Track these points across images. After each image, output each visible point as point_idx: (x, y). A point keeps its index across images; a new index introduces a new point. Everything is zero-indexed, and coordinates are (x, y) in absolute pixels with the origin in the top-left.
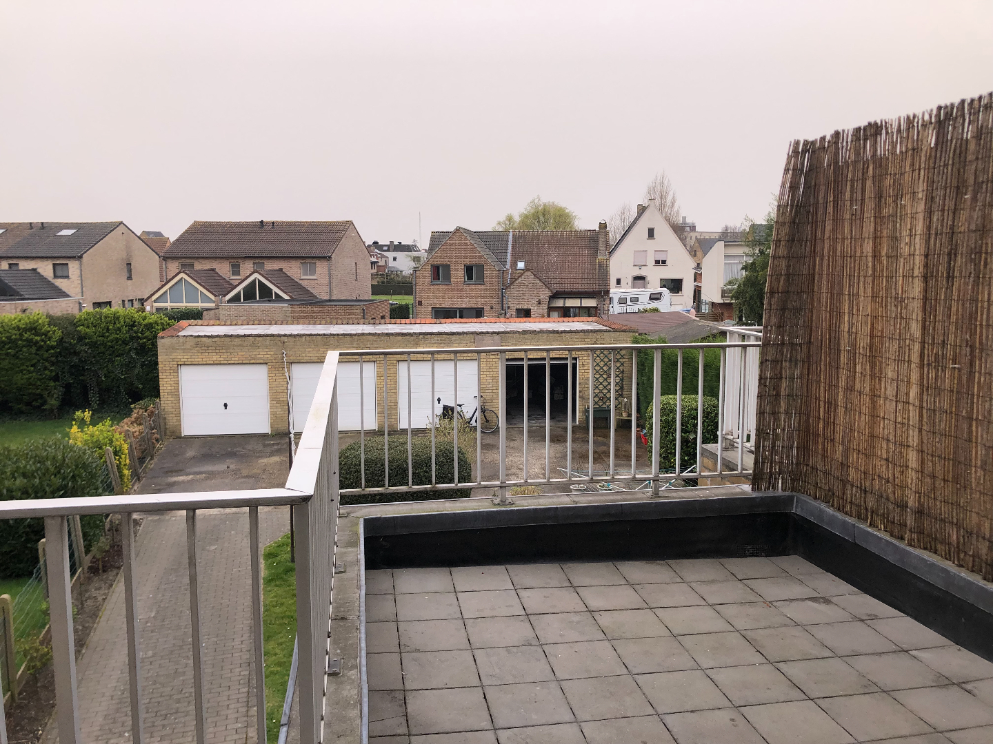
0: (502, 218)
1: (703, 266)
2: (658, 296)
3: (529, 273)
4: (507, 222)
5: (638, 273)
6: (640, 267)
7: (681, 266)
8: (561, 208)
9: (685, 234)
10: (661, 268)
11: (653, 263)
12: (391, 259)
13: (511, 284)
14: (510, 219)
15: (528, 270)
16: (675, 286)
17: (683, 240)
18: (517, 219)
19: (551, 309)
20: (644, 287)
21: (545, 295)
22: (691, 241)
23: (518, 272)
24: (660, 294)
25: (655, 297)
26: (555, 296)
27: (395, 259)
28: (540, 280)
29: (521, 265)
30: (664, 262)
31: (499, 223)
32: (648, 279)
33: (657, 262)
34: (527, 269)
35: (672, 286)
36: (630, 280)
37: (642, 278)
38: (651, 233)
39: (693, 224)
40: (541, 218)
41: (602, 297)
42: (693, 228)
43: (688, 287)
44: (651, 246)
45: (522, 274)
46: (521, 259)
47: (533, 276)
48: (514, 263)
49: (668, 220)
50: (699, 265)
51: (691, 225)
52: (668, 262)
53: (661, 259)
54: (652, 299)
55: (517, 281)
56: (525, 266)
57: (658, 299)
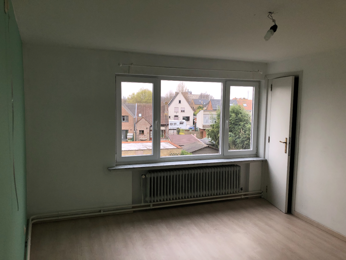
0: (131, 94)
3: (143, 119)
4: (132, 95)
5: (176, 114)
6: (177, 112)
7: (189, 113)
10: (183, 113)
13: (137, 122)
15: (143, 118)
16: (187, 119)
18: (136, 94)
19: (151, 130)
20: (178, 120)
21: (149, 126)
23: (139, 118)
24: (183, 122)
28: (147, 121)
29: (140, 115)
30: (184, 111)
31: (130, 96)
32: (179, 116)
33: (182, 111)
34: (142, 117)
36: (173, 117)
37: (177, 116)
38: (180, 102)
39: (191, 91)
40: (144, 94)
41: (167, 126)
42: (191, 93)
44: (180, 106)
45: (141, 119)
46: (140, 113)
47: (145, 120)
48: (138, 115)
53: (183, 110)
54: (180, 124)
55: (139, 122)
56: (142, 115)
57: (182, 124)
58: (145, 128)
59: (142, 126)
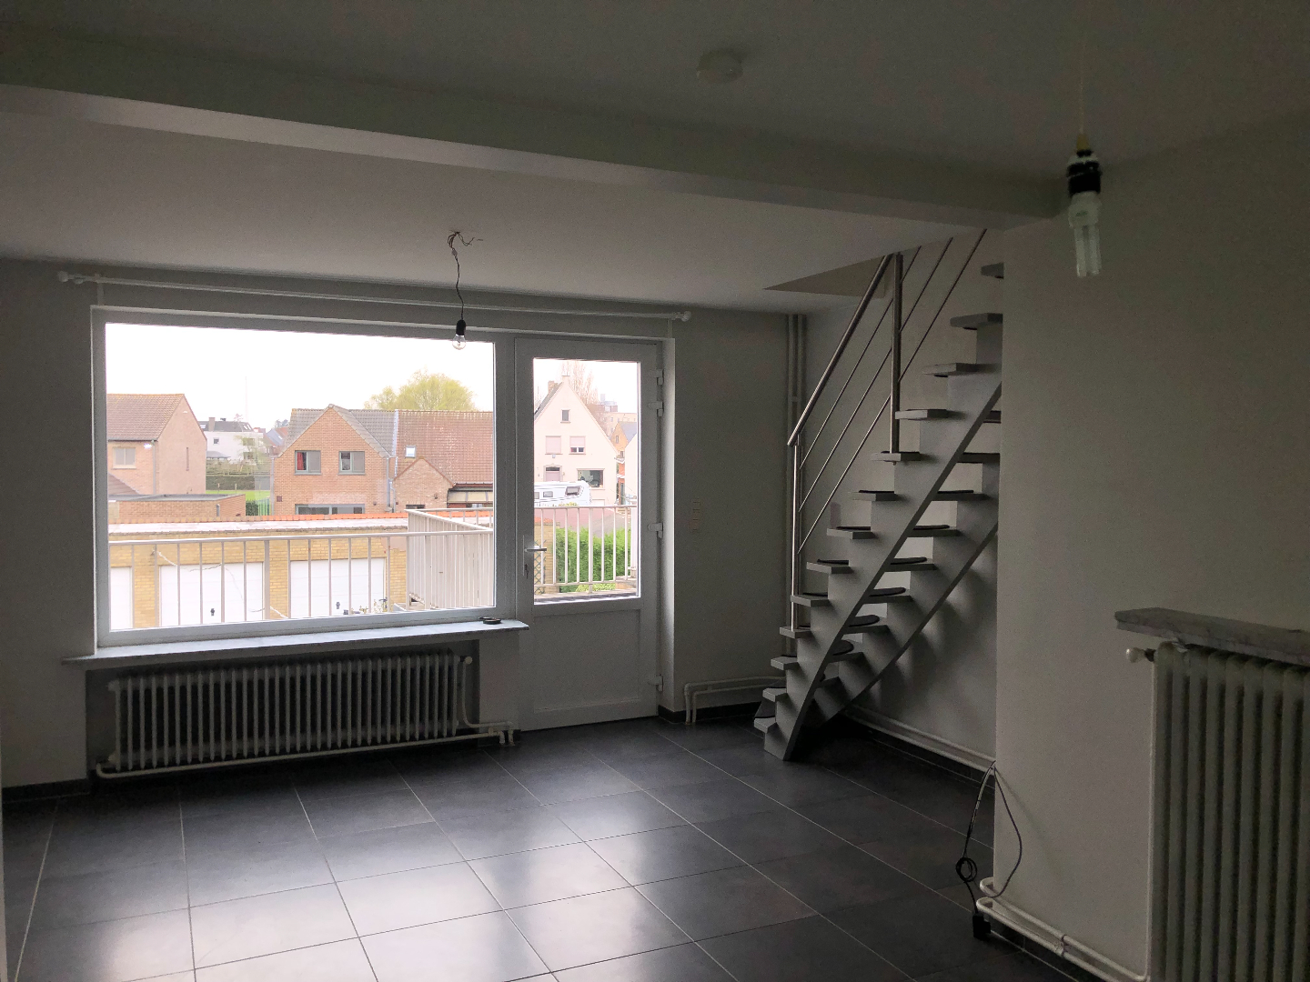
0: (379, 391)
1: (626, 455)
2: (575, 491)
3: (422, 462)
4: (385, 397)
5: (550, 463)
6: (554, 455)
7: (601, 455)
8: (453, 381)
9: (606, 415)
10: (577, 457)
11: (569, 450)
12: (210, 441)
13: (399, 475)
14: (388, 393)
15: (421, 458)
17: (602, 424)
18: (397, 392)
19: (449, 505)
20: (558, 480)
21: (443, 488)
22: (612, 425)
23: (407, 460)
24: (579, 488)
25: (572, 492)
26: (453, 490)
27: (216, 441)
28: (437, 470)
29: (411, 452)
30: (581, 450)
31: (374, 398)
32: (562, 470)
33: (573, 450)
34: (419, 457)
35: (591, 478)
36: (542, 471)
37: (556, 469)
38: (565, 415)
39: (614, 403)
40: (428, 393)
42: (614, 409)
43: (610, 479)
44: (566, 431)
45: (414, 463)
46: (410, 444)
47: (427, 466)
48: (401, 452)
49: (584, 400)
50: (622, 453)
51: (612, 405)
52: (586, 451)
53: (577, 446)
54: (569, 494)
55: (407, 472)
56: (417, 452)
57: (576, 494)
58: (430, 495)
59: (415, 490)
